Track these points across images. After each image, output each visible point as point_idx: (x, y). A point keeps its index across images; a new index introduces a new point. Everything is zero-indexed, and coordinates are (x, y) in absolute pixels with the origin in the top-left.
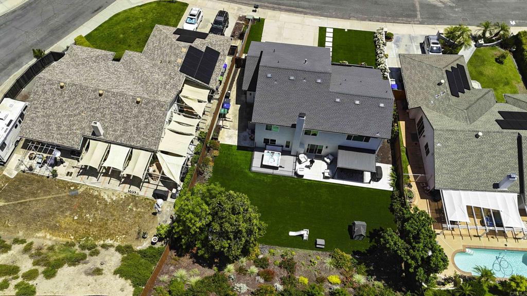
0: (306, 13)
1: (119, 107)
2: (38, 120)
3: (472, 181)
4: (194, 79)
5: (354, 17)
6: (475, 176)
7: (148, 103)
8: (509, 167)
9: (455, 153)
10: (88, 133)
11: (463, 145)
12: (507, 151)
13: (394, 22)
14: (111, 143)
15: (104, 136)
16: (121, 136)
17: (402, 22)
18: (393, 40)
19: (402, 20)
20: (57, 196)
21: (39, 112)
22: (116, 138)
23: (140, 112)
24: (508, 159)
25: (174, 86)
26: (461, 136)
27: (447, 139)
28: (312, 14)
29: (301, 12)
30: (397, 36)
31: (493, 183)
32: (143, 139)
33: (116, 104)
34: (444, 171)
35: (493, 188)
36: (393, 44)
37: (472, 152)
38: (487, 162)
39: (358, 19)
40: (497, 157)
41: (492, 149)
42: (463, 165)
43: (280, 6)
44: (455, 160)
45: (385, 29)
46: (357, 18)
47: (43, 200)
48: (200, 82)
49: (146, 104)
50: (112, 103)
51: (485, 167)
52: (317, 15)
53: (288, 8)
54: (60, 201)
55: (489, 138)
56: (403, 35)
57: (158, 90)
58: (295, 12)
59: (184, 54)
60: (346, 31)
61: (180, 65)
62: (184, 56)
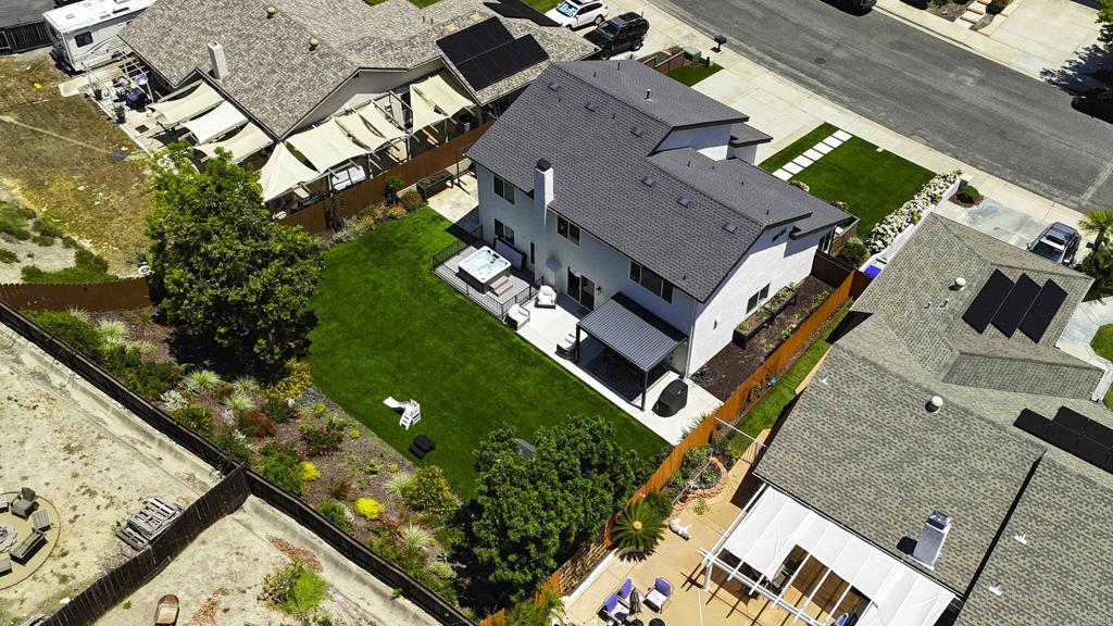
0: (819, 92)
1: (280, 46)
2: (159, 20)
3: (855, 501)
4: (454, 68)
6: (868, 494)
7: (327, 55)
8: (970, 518)
9: (852, 418)
10: (206, 69)
11: (884, 411)
12: (990, 477)
14: (226, 98)
15: (224, 81)
16: (247, 91)
17: (1033, 188)
18: (974, 208)
19: (1037, 186)
20: (93, 148)
21: (169, 9)
22: (236, 92)
23: (304, 65)
24: (980, 499)
25: (403, 57)
26: (892, 388)
27: (852, 378)
28: (832, 99)
29: (810, 86)
30: (993, 205)
31: (906, 535)
32: (274, 109)
33: (279, 39)
34: (799, 445)
35: (899, 547)
36: (966, 214)
37: (895, 436)
38: (919, 478)
39: (929, 143)
40: (953, 478)
41: (951, 453)
42: (853, 456)
43: (776, 61)
44: (840, 434)
45: (965, 177)
46: (928, 141)
47: (68, 142)
48: (463, 79)
49: (321, 56)
50: (275, 35)
51: (908, 487)
52: (841, 102)
53: (790, 70)
54: (87, 154)
55: (959, 425)
56: (1010, 211)
57: (365, 47)
58: (799, 81)
59: (470, 23)
60: (879, 150)
61: (447, 34)
62: (467, 27)
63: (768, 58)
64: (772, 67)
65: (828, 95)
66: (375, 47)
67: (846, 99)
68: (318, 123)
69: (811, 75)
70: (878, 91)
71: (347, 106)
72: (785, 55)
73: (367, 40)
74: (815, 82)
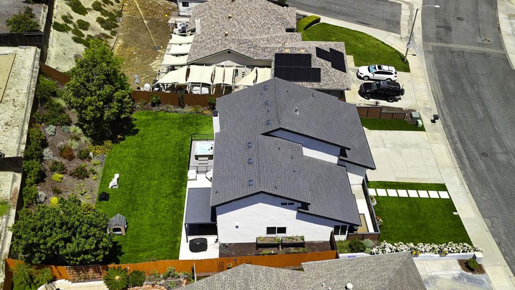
0: (463, 168)
1: (221, 30)
4: (273, 68)
15: (197, 35)
18: (470, 274)
23: (218, 40)
25: (256, 54)
28: (465, 176)
29: (461, 163)
30: (484, 279)
32: (196, 52)
36: (459, 272)
49: (225, 40)
50: (223, 26)
52: (468, 180)
53: (461, 150)
54: (150, 43)
59: (298, 52)
60: (455, 213)
61: (283, 52)
62: (295, 53)
63: (457, 139)
64: (453, 144)
65: (466, 172)
66: (248, 45)
67: (473, 179)
68: (207, 65)
69: (469, 158)
70: (498, 187)
71: (222, 64)
72: (468, 142)
73: (248, 41)
74: (466, 162)
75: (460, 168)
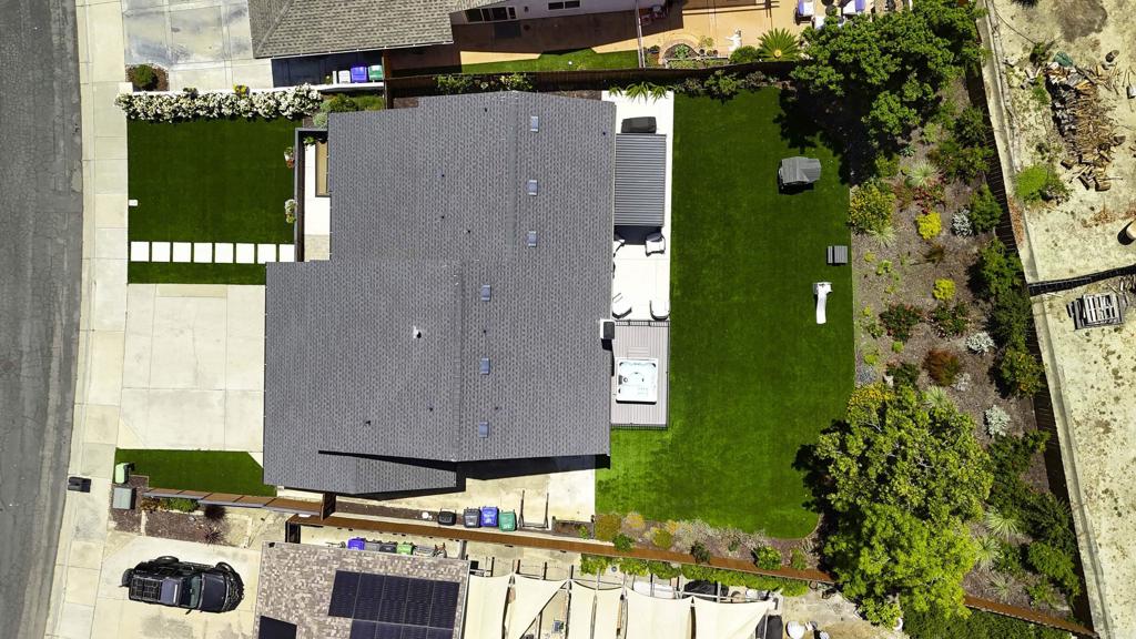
5: (69, 180)
13: (76, 60)
17: (69, 36)
18: (157, 65)
19: (61, 34)
30: (135, 55)
36: (175, 68)
39: (74, 166)
43: (52, 407)
56: (130, 36)
60: (135, 203)
70: (19, 271)
72: (29, 410)
75: (78, 330)
